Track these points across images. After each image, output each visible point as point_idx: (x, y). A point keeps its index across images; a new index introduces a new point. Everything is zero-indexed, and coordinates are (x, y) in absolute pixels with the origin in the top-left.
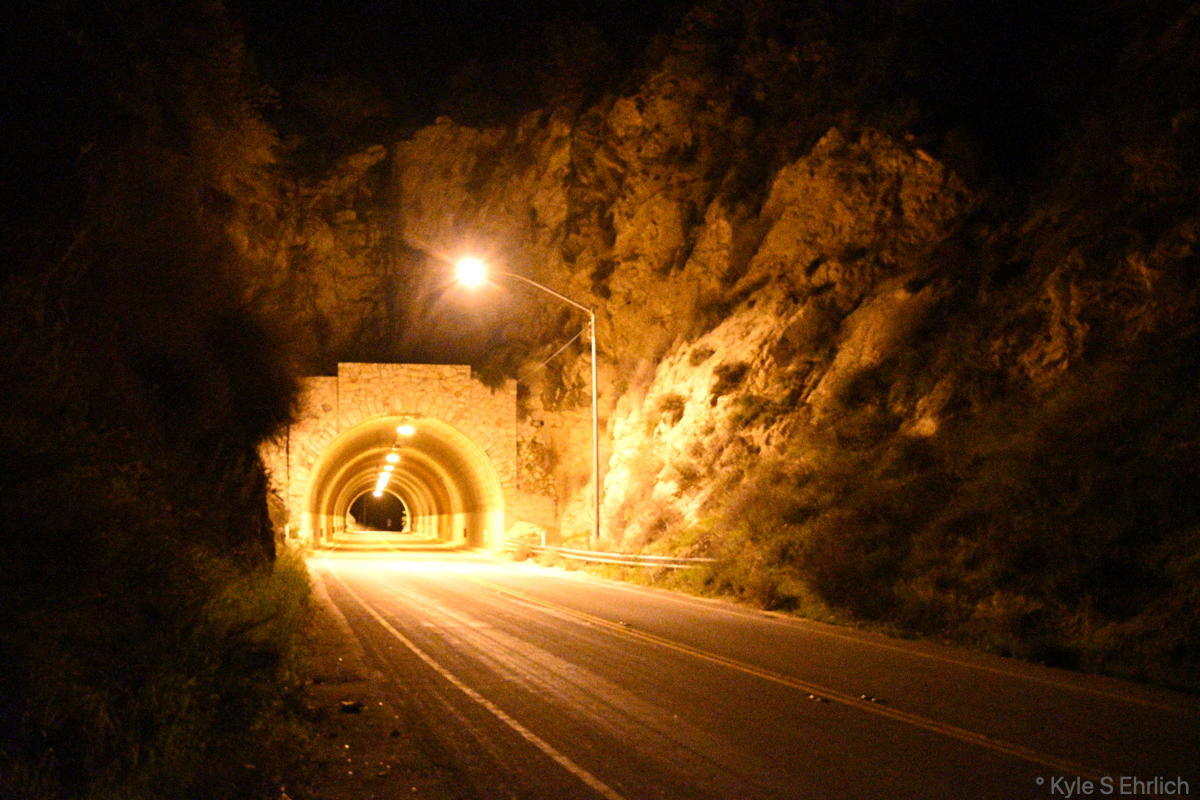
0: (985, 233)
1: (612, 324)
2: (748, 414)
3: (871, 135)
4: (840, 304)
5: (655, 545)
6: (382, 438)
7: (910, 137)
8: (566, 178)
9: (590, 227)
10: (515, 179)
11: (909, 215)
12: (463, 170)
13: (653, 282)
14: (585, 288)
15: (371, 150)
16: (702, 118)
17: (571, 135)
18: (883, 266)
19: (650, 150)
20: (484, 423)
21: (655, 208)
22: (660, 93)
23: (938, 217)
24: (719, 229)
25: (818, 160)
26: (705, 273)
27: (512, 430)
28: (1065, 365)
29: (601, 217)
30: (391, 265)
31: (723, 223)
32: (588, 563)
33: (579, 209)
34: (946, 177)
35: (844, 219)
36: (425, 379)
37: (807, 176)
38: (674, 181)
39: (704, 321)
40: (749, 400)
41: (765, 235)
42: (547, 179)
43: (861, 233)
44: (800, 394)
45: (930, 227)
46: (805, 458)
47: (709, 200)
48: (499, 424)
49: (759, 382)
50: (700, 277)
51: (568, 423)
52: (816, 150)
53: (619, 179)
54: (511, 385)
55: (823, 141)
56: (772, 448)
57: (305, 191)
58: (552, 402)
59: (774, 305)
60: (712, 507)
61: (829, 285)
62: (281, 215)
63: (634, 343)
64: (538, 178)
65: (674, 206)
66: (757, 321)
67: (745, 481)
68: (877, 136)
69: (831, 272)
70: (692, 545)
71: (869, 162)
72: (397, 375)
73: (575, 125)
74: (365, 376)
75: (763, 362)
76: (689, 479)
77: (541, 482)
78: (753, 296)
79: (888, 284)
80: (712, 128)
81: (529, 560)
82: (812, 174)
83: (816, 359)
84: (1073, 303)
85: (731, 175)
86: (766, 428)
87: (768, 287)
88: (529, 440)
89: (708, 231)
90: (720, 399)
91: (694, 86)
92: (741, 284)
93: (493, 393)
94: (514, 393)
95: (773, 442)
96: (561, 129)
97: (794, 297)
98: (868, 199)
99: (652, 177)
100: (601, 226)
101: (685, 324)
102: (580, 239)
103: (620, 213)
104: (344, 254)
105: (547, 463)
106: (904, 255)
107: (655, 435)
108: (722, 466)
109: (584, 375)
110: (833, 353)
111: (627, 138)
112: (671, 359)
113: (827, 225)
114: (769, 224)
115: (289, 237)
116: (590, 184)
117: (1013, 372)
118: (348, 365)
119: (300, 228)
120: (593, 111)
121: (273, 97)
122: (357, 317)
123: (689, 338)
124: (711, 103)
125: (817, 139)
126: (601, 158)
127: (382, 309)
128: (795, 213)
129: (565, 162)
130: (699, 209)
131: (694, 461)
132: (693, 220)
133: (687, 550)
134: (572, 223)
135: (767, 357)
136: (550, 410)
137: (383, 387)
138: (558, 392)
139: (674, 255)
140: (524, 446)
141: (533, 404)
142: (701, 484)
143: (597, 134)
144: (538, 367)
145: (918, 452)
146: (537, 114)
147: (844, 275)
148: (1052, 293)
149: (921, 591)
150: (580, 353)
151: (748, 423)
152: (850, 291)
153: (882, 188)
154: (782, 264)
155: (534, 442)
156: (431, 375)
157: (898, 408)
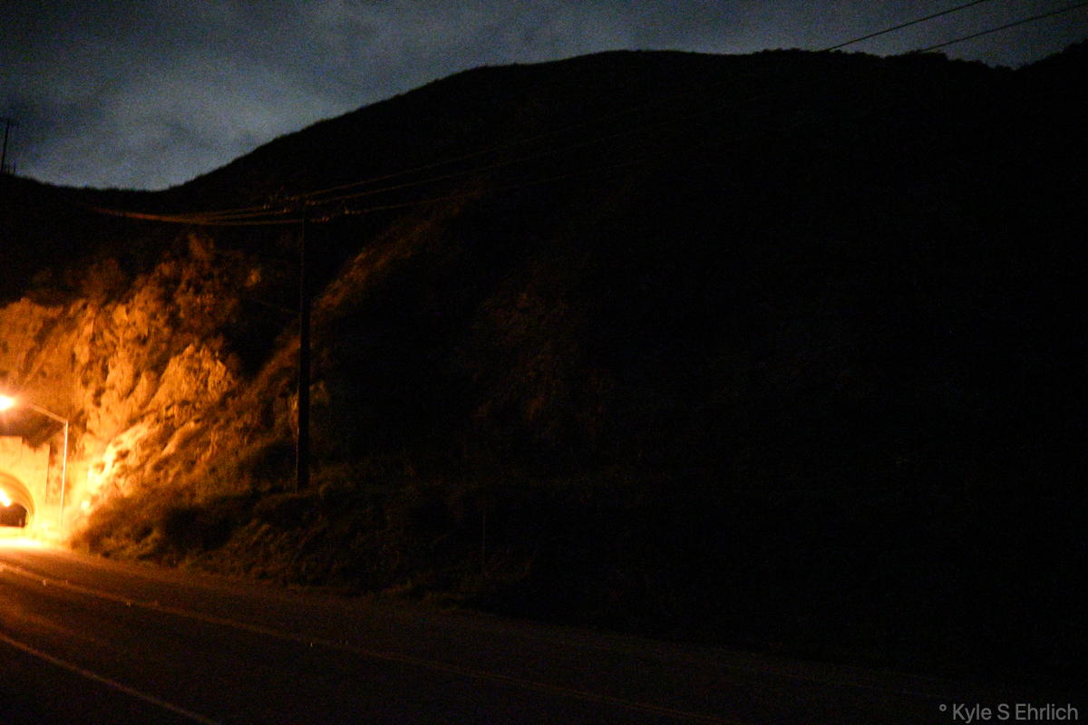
1: (100, 420)
4: (173, 426)
7: (218, 354)
8: (91, 340)
9: (97, 369)
10: (65, 335)
12: (34, 329)
13: (116, 402)
14: (91, 400)
17: (95, 318)
19: (130, 334)
21: (124, 366)
22: (137, 306)
23: (220, 390)
24: (144, 384)
25: (183, 359)
26: (135, 402)
27: (44, 472)
29: (103, 365)
31: (145, 380)
33: (94, 358)
34: (226, 374)
38: (135, 353)
39: (126, 427)
40: (124, 467)
41: (158, 389)
42: (82, 338)
43: (190, 394)
44: (144, 464)
47: (144, 367)
48: (37, 468)
49: (132, 458)
50: (133, 404)
52: (184, 353)
53: (114, 347)
54: (47, 447)
55: (188, 349)
56: (124, 487)
58: (69, 458)
59: (149, 423)
61: (173, 416)
64: (78, 337)
65: (131, 367)
66: (141, 430)
68: (206, 351)
69: (174, 411)
71: (200, 363)
73: (98, 313)
75: (136, 449)
78: (145, 418)
79: (192, 418)
82: (180, 364)
83: (156, 449)
85: (155, 356)
86: (126, 479)
87: (151, 415)
88: (54, 477)
89: (140, 382)
90: (116, 464)
91: (153, 306)
92: (143, 411)
93: (35, 451)
95: (126, 484)
96: (91, 313)
98: (195, 380)
99: (127, 349)
100: (102, 369)
102: (92, 374)
103: (111, 364)
107: (94, 479)
110: (166, 445)
111: (120, 326)
112: (111, 443)
113: (178, 390)
114: (161, 384)
116: (101, 346)
120: (107, 307)
124: (159, 316)
125: (185, 348)
128: (170, 382)
129: (91, 332)
131: (99, 492)
135: (138, 447)
136: (68, 462)
139: (127, 391)
143: (106, 321)
147: (179, 412)
151: (120, 476)
152: (179, 420)
154: (159, 404)
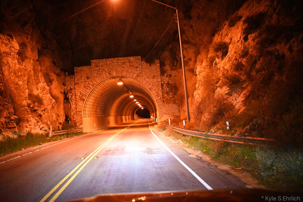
20: (148, 78)
27: (159, 79)
48: (154, 77)
51: (180, 74)
54: (157, 62)
58: (173, 67)
72: (113, 62)
74: (101, 64)
75: (274, 10)
76: (235, 83)
77: (172, 99)
86: (287, 42)
88: (166, 82)
90: (249, 36)
93: (150, 66)
94: (158, 65)
105: (174, 90)
107: (214, 66)
108: (257, 72)
118: (94, 60)
135: (277, 6)
136: (173, 70)
137: (108, 67)
140: (165, 85)
141: (166, 68)
144: (166, 54)
156: (126, 61)
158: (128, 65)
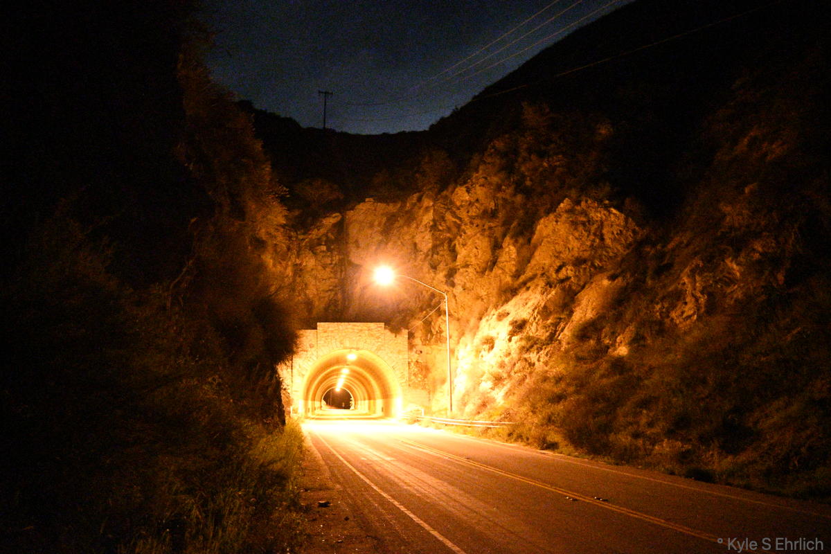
0: (649, 249)
1: (456, 300)
2: (528, 346)
3: (586, 201)
4: (574, 288)
5: (481, 415)
6: (339, 361)
7: (607, 202)
8: (432, 227)
9: (444, 251)
10: (405, 228)
11: (608, 241)
12: (379, 225)
13: (476, 278)
14: (442, 282)
15: (334, 215)
16: (499, 195)
17: (433, 205)
18: (595, 268)
19: (474, 211)
20: (391, 352)
21: (477, 241)
22: (477, 183)
23: (624, 242)
24: (510, 251)
25: (560, 215)
26: (503, 273)
27: (405, 355)
28: (695, 317)
29: (449, 246)
30: (343, 273)
31: (512, 248)
32: (446, 425)
33: (438, 242)
34: (626, 222)
35: (574, 244)
36: (361, 330)
37: (554, 223)
38: (486, 227)
39: (503, 298)
40: (529, 339)
41: (534, 253)
42: (422, 228)
43: (584, 251)
44: (555, 334)
45: (619, 247)
46: (558, 369)
47: (504, 236)
48: (399, 352)
49: (533, 328)
50: (501, 275)
51: (435, 352)
52: (558, 210)
53: (459, 227)
54: (405, 332)
55: (562, 205)
56: (541, 363)
57: (301, 237)
58: (426, 341)
59: (539, 289)
60: (510, 395)
61: (568, 278)
62: (289, 249)
63: (468, 310)
64: (417, 227)
65: (487, 239)
66: (531, 297)
67: (527, 381)
68: (589, 202)
69: (568, 271)
70: (501, 415)
71: (586, 215)
72: (347, 328)
73: (435, 200)
74: (330, 329)
75: (535, 318)
76: (498, 380)
77: (421, 383)
78: (528, 285)
79: (598, 277)
80: (505, 200)
81: (416, 424)
82: (557, 222)
83: (562, 317)
84: (697, 284)
85: (515, 224)
86: (538, 353)
87: (536, 280)
88: (414, 360)
89: (504, 252)
90: (513, 338)
91: (495, 180)
92: (522, 278)
93: (396, 336)
94: (407, 336)
95: (542, 360)
96: (427, 202)
97: (550, 285)
98: (586, 234)
99: (475, 225)
100: (450, 251)
101: (494, 300)
102: (439, 257)
103: (459, 244)
104: (320, 268)
105: (424, 372)
106: (605, 261)
107: (480, 357)
108: (515, 373)
109: (443, 327)
110: (572, 312)
111: (462, 206)
112: (487, 318)
113: (566, 248)
114: (535, 247)
115: (294, 259)
116: (444, 230)
117: (667, 321)
118: (322, 323)
119: (298, 256)
120: (445, 193)
121: (285, 191)
122: (326, 299)
123: (496, 307)
124: (503, 187)
125: (559, 204)
126: (449, 216)
127: (340, 296)
128: (548, 242)
129: (431, 219)
130: (500, 240)
131: (500, 371)
132: (496, 246)
133: (498, 418)
134: (434, 248)
135: (537, 316)
136: (425, 345)
137: (340, 334)
138: (429, 335)
139: (487, 264)
140: (412, 364)
141: (416, 342)
142: (505, 383)
143: (446, 205)
144: (418, 323)
145: (619, 364)
146: (416, 196)
147: (575, 273)
148: (686, 280)
149: (624, 439)
150: (440, 315)
151: (528, 350)
152: (579, 280)
153: (593, 228)
154: (543, 268)
155: (417, 362)
156: (364, 328)
157: (607, 341)
158: (367, 334)
